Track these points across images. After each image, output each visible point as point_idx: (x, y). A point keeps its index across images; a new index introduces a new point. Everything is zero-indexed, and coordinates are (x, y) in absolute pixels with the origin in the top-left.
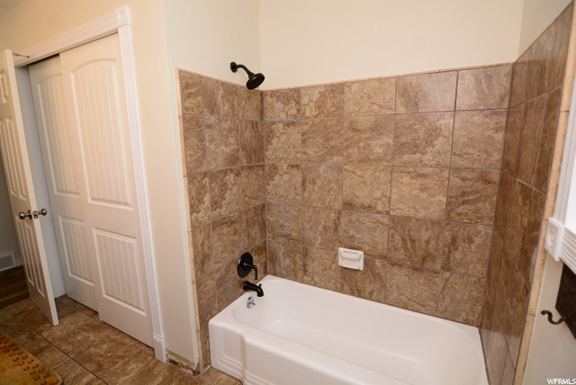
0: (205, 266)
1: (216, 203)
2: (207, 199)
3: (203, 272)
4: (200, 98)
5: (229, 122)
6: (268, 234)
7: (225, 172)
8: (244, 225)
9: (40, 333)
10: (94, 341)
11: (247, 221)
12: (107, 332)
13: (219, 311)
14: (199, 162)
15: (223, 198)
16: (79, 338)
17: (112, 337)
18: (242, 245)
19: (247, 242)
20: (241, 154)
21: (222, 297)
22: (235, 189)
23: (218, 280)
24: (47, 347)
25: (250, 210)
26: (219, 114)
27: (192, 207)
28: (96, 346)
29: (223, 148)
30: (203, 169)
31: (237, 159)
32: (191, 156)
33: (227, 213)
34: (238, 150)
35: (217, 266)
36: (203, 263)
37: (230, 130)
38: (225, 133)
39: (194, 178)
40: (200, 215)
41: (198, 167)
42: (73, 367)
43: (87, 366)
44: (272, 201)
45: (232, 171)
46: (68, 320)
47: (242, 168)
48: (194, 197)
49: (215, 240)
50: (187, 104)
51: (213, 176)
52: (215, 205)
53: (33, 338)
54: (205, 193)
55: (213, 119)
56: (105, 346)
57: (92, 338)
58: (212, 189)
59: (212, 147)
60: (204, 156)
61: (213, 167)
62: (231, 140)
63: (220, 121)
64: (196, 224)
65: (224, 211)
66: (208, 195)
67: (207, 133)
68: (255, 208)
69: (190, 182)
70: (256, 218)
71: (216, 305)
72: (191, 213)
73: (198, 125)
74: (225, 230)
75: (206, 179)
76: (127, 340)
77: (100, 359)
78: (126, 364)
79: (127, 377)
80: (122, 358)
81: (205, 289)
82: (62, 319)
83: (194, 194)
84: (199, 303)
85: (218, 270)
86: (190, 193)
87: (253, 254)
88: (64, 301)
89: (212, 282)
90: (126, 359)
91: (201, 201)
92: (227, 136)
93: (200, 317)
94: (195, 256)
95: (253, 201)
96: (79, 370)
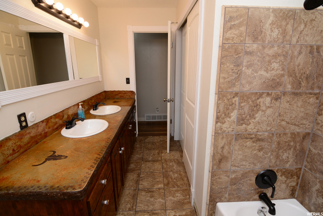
0: (222, 164)
1: (243, 120)
2: (234, 115)
3: (219, 167)
4: (243, 29)
5: (276, 48)
6: (305, 163)
7: (261, 95)
8: (274, 146)
9: (162, 153)
10: (174, 169)
11: (279, 143)
12: (181, 169)
13: (228, 201)
14: (232, 84)
15: (252, 116)
16: (171, 164)
17: (182, 173)
18: (266, 161)
19: (273, 161)
20: (286, 79)
21: (235, 193)
22: (269, 111)
23: (232, 179)
24: (159, 160)
25: (285, 134)
26: (264, 41)
27: (218, 118)
28: (173, 173)
29: (263, 73)
30: (235, 89)
31: (279, 84)
32: (224, 78)
33: (255, 130)
34: (283, 75)
35: (233, 168)
36: (220, 161)
37: (275, 56)
38: (267, 59)
39: (224, 96)
40: (224, 126)
41: (230, 88)
42: (160, 176)
43: (165, 179)
44: (320, 133)
45: (268, 94)
46: (173, 153)
47: (284, 94)
48: (222, 110)
49: (237, 148)
50: (228, 35)
51: (244, 97)
52: (241, 120)
53: (159, 154)
54: (233, 109)
55: (255, 46)
56: (176, 175)
57: (174, 167)
58: (241, 107)
59: (249, 72)
60: (238, 78)
61: (247, 88)
62: (275, 65)
63: (264, 48)
64: (220, 132)
65: (251, 128)
66: (236, 111)
67: (246, 60)
68: (293, 134)
69: (219, 99)
70: (292, 144)
71: (227, 195)
72: (217, 122)
73: (237, 52)
74: (249, 143)
75: (237, 99)
76: (186, 179)
77: (171, 180)
78: (177, 191)
79: (173, 198)
80: (178, 186)
81: (218, 180)
82: (171, 151)
83: (221, 108)
84: (211, 187)
85: (234, 172)
86: (218, 107)
87: (279, 175)
88: (177, 144)
89: (227, 178)
90: (179, 189)
91: (228, 115)
92: (269, 62)
93: (211, 196)
94: (214, 154)
95: (293, 127)
96: (161, 179)
